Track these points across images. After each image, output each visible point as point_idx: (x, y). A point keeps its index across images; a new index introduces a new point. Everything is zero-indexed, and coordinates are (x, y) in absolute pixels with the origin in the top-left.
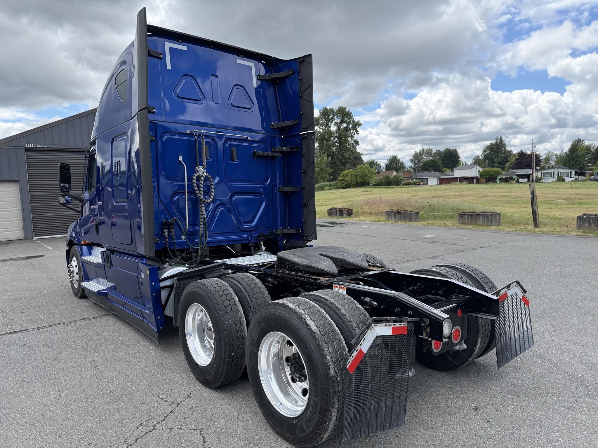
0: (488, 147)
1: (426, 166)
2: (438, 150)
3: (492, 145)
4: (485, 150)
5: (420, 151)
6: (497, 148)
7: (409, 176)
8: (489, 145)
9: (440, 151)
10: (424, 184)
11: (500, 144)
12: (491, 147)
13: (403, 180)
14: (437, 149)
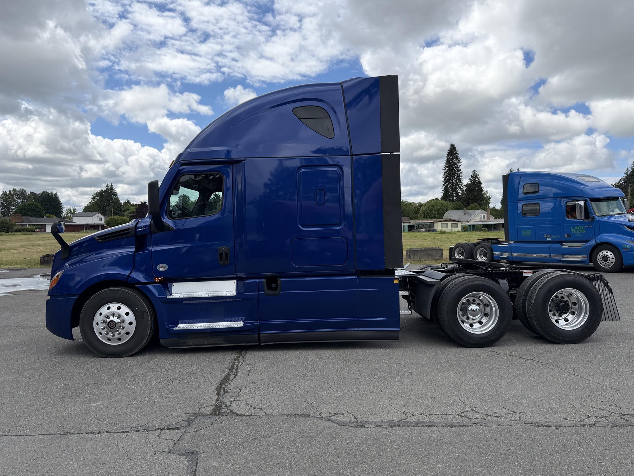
0: (97, 194)
1: (24, 211)
2: (33, 193)
3: (101, 192)
4: (95, 197)
5: (10, 191)
6: (108, 196)
7: (20, 221)
8: (99, 192)
9: (35, 194)
10: (40, 231)
11: (111, 192)
12: (100, 194)
13: (15, 225)
14: (32, 191)
